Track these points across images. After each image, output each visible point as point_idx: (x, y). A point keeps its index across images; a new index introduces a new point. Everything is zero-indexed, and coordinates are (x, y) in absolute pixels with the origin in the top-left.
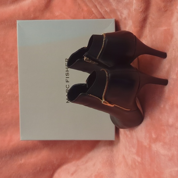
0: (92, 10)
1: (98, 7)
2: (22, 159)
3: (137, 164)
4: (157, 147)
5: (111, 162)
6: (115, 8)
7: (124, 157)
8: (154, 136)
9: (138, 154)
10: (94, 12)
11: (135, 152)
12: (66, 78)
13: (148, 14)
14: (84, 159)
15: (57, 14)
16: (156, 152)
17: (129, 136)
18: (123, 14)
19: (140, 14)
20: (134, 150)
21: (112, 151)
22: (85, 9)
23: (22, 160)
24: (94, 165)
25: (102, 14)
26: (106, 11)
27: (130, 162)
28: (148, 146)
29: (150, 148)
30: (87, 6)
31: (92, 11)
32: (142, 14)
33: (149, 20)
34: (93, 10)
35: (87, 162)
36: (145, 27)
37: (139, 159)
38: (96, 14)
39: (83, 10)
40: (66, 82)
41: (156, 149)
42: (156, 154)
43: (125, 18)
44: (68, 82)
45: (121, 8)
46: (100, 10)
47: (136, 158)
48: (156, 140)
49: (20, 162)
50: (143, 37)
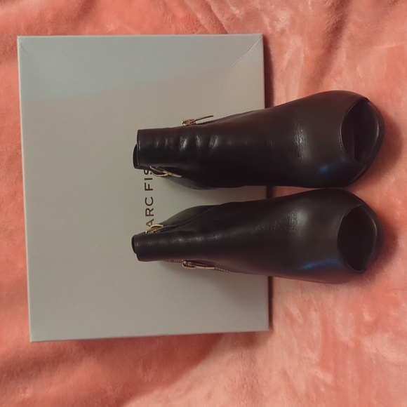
0: (197, 18)
1: (212, 8)
2: (26, 388)
3: (323, 389)
4: (379, 346)
5: (252, 387)
6: (259, 7)
7: (284, 374)
8: (367, 317)
9: (323, 364)
10: (203, 21)
11: (318, 360)
12: (145, 179)
13: (347, 15)
14: (183, 383)
15: (111, 27)
16: (374, 357)
17: (300, 321)
18: (277, 20)
19: (325, 15)
20: (314, 356)
21: (253, 361)
22: (180, 14)
23: (27, 391)
24: (209, 396)
25: (222, 25)
26: (233, 17)
27: (301, 386)
28: (352, 344)
29: (358, 348)
30: (185, 7)
31: (198, 21)
32: (330, 16)
33: (350, 30)
34: (199, 16)
35: (189, 389)
36: (337, 49)
37: (329, 378)
38: (206, 27)
39: (174, 17)
40: (146, 190)
41: (373, 351)
42: (374, 362)
43: (283, 32)
44: (149, 189)
45: (273, 7)
46: (219, 16)
47: (320, 374)
48: (374, 328)
49: (23, 395)
50: (332, 73)
